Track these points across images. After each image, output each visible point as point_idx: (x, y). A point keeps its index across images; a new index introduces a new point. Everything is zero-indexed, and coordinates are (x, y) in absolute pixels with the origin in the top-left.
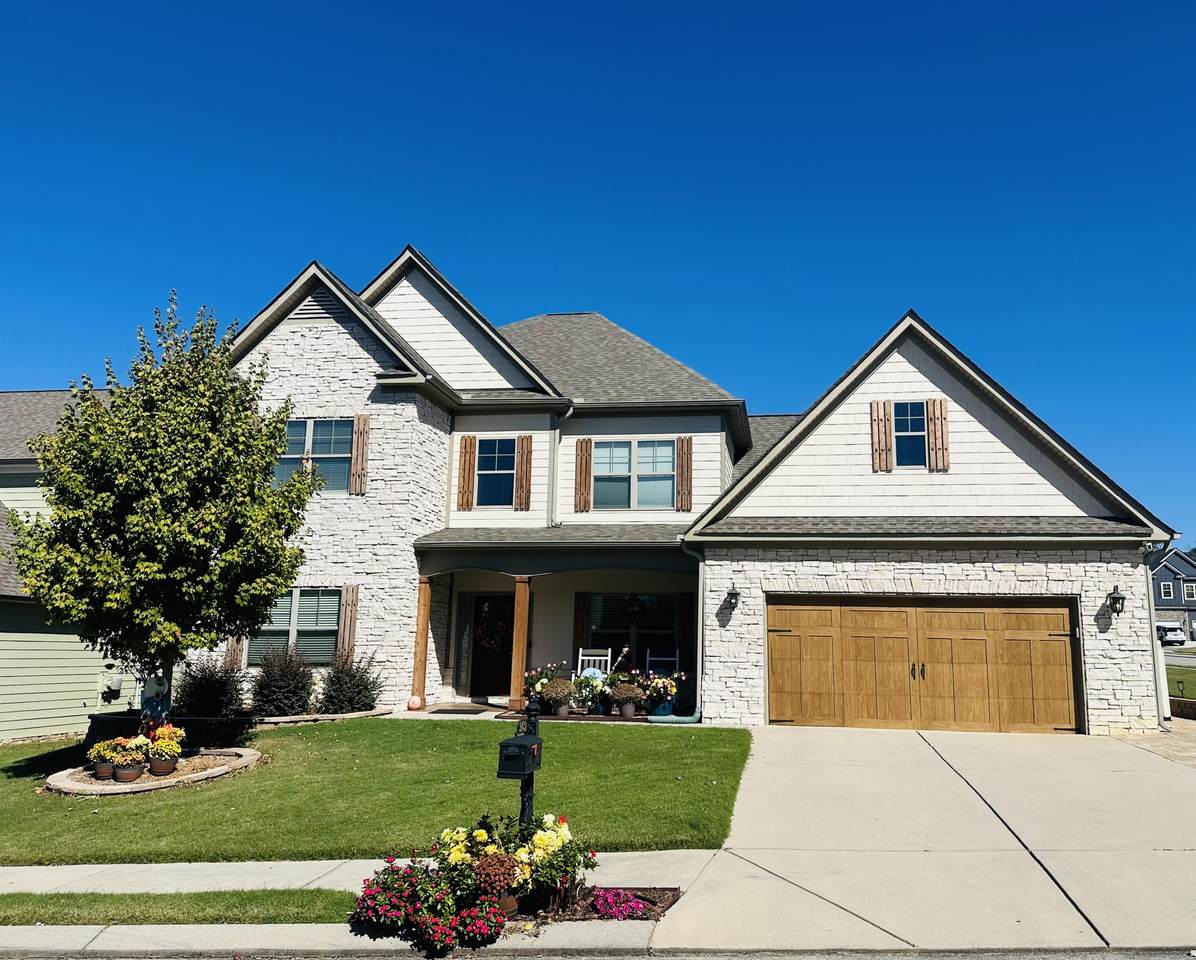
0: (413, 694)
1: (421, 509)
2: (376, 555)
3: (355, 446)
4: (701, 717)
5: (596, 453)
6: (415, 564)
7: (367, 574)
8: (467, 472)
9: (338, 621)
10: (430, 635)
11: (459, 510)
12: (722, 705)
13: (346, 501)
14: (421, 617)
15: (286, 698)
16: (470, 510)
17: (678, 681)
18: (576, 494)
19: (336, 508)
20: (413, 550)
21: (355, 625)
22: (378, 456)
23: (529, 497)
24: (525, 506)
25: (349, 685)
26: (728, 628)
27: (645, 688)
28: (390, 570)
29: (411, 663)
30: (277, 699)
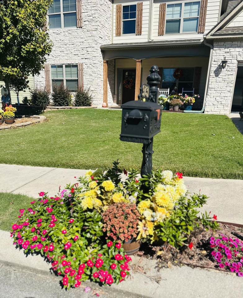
0: (104, 102)
1: (102, 33)
2: (87, 51)
3: (77, 7)
4: (204, 111)
5: (167, 10)
6: (101, 55)
7: (86, 59)
8: (119, 20)
9: (78, 76)
10: (108, 83)
11: (116, 36)
12: (213, 107)
13: (76, 31)
14: (105, 75)
15: (61, 100)
16: (120, 36)
17: (196, 98)
18: (159, 28)
19: (73, 34)
20: (100, 50)
21: (83, 78)
22: (86, 11)
23: (141, 30)
24: (140, 33)
25: (82, 97)
26: (219, 76)
27: (183, 101)
28: (93, 57)
29: (102, 92)
30: (58, 101)
